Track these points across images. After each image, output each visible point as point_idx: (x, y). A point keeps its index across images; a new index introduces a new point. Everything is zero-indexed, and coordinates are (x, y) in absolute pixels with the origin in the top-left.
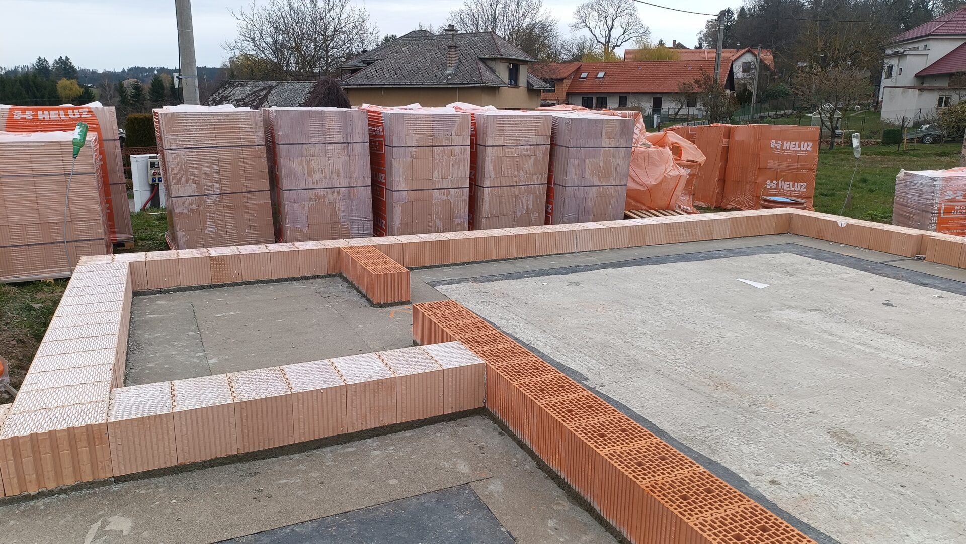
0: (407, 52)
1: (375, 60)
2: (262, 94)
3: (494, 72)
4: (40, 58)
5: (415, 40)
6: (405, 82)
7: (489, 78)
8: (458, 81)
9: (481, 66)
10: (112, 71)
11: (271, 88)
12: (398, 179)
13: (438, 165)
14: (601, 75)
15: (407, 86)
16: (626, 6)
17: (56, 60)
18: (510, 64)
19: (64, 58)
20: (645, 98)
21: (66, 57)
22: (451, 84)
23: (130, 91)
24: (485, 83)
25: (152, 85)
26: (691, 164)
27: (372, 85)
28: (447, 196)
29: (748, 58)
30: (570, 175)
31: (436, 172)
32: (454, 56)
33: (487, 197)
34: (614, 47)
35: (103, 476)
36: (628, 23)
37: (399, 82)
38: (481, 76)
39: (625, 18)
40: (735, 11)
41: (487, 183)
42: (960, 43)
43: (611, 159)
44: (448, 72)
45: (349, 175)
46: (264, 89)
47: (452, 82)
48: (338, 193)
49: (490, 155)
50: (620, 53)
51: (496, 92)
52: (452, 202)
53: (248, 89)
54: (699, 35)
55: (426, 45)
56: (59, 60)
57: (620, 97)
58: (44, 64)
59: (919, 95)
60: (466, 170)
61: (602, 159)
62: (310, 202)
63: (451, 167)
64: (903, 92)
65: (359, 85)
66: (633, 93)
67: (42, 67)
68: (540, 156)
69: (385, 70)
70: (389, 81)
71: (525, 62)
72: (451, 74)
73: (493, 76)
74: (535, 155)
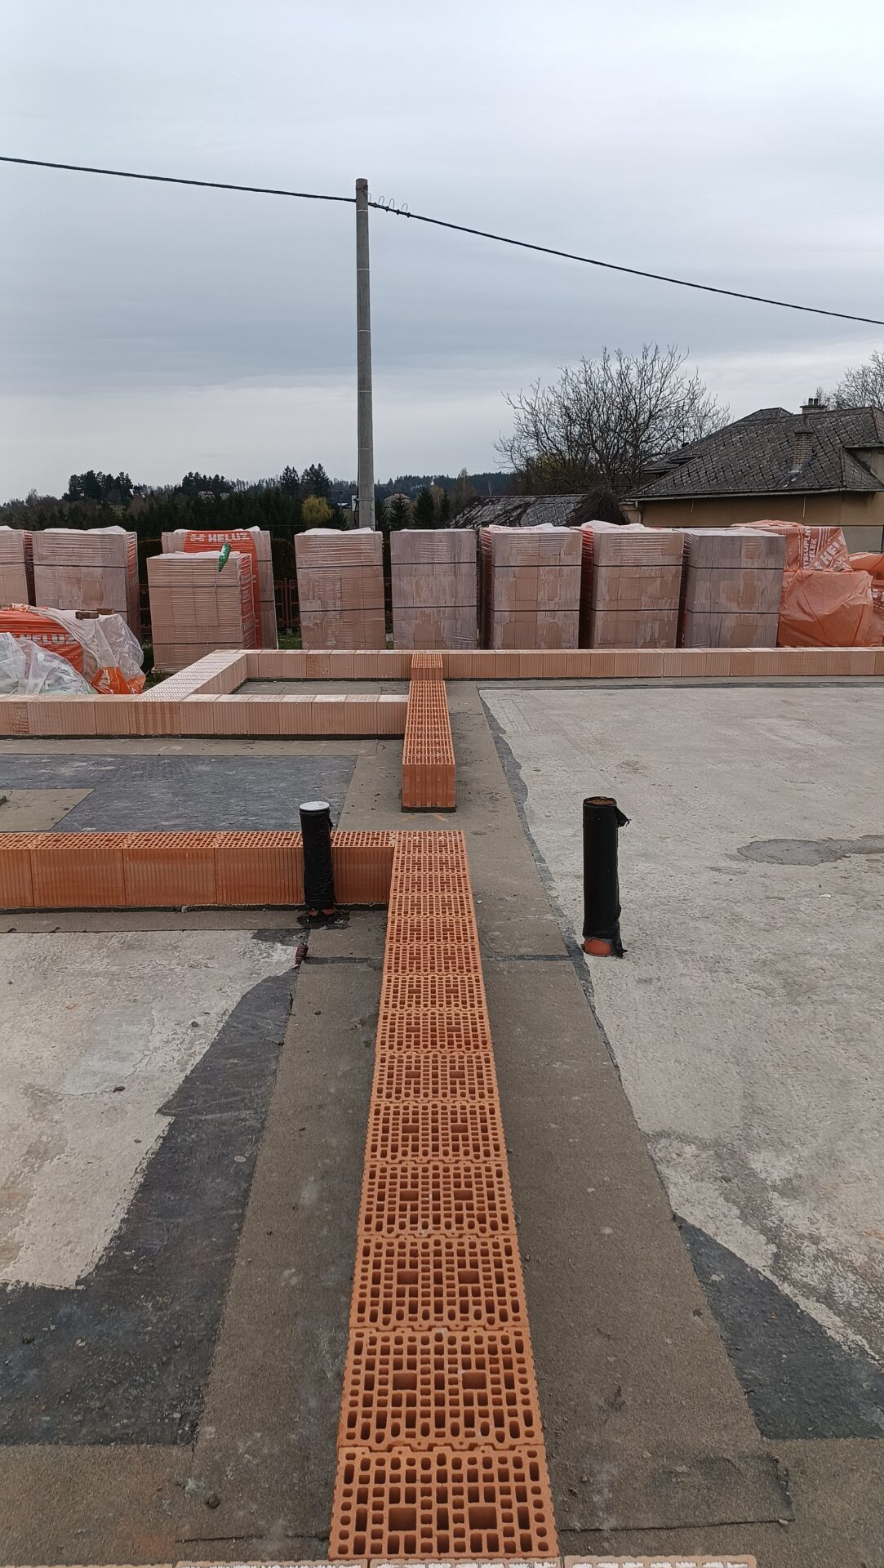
0: (739, 444)
1: (690, 459)
2: (515, 514)
3: (867, 468)
4: (288, 468)
5: (756, 425)
6: (725, 489)
7: (854, 478)
9: (848, 461)
11: (528, 505)
12: (500, 599)
13: (544, 585)
15: (728, 495)
17: (306, 470)
19: (316, 467)
21: (320, 465)
22: (794, 490)
23: (390, 512)
24: (846, 487)
25: (421, 503)
27: (679, 495)
28: (554, 619)
30: (700, 600)
31: (541, 594)
32: (805, 446)
33: (600, 620)
35: (177, 732)
37: (717, 489)
38: (842, 477)
41: (600, 606)
43: (755, 582)
44: (793, 471)
45: (455, 594)
46: (523, 505)
47: (797, 487)
48: (444, 612)
49: (603, 576)
51: (870, 498)
52: (560, 625)
53: (499, 507)
55: (769, 431)
56: (311, 469)
58: (293, 475)
60: (577, 593)
61: (742, 582)
62: (416, 619)
63: (559, 589)
65: (661, 496)
67: (290, 480)
68: (669, 577)
69: (702, 473)
70: (706, 488)
72: (796, 475)
73: (865, 475)
74: (662, 577)
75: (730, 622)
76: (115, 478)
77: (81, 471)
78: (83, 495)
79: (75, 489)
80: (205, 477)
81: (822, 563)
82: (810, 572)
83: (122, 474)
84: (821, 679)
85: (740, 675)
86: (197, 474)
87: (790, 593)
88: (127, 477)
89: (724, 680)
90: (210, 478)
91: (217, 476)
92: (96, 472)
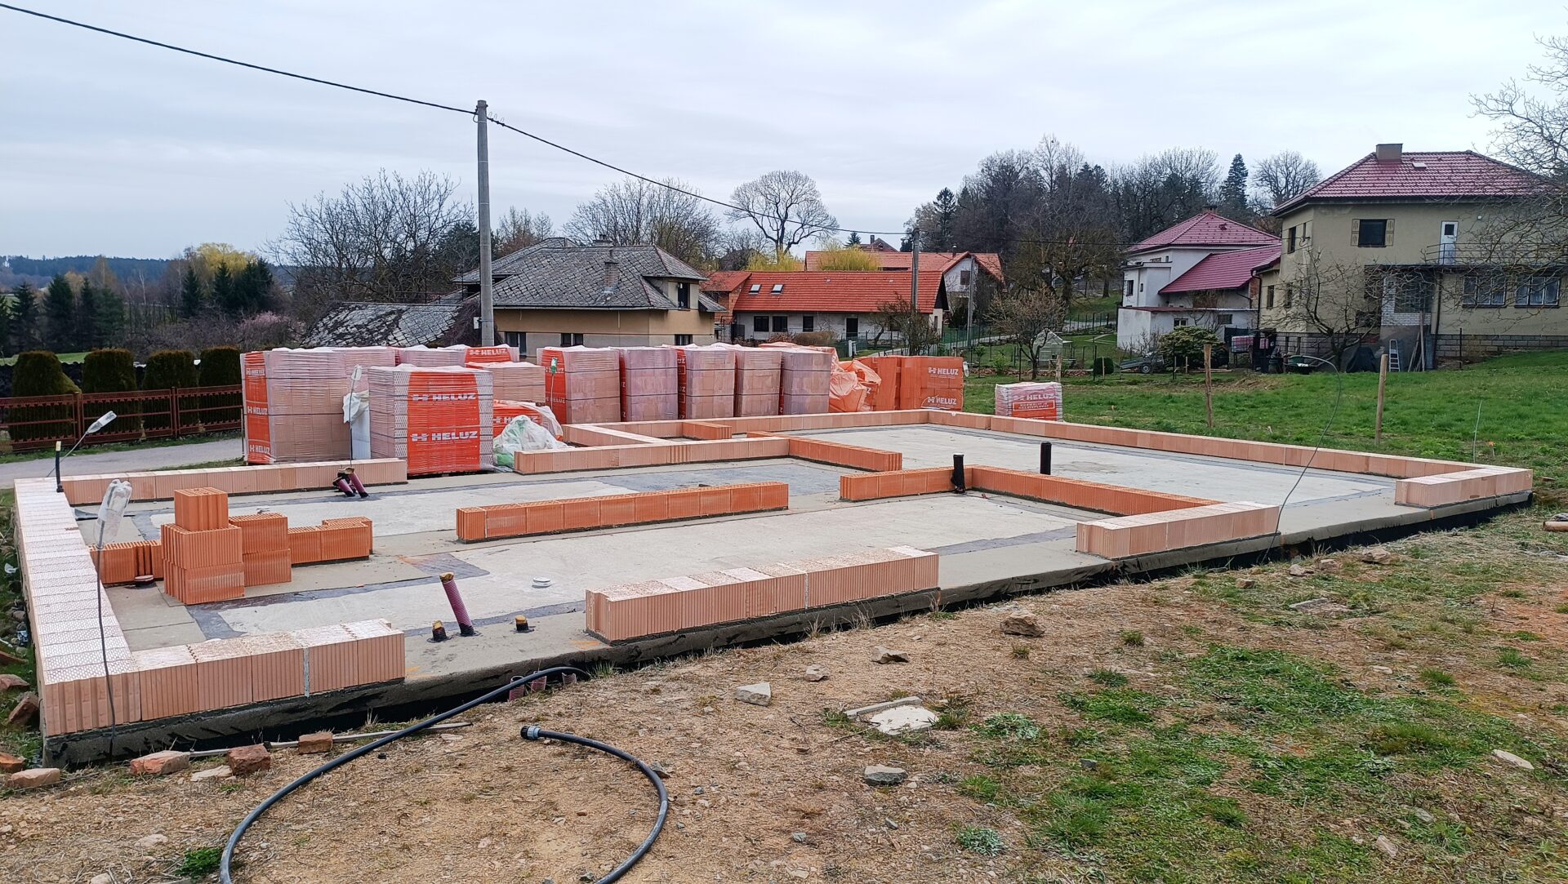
1: (506, 275)
2: (389, 319)
3: (662, 293)
5: (558, 252)
6: (549, 302)
7: (656, 299)
8: (619, 303)
9: (647, 286)
11: (401, 312)
12: (695, 389)
13: (717, 381)
14: (778, 288)
15: (554, 308)
16: (805, 189)
18: (679, 283)
20: (837, 319)
22: (610, 307)
24: (650, 306)
26: (872, 385)
27: (507, 306)
28: (720, 400)
29: (967, 265)
30: (795, 388)
31: (715, 386)
32: (613, 273)
34: (789, 245)
36: (808, 212)
37: (542, 302)
38: (648, 298)
39: (803, 206)
40: (954, 193)
41: (744, 392)
42: (1206, 255)
43: (819, 379)
44: (605, 292)
45: (666, 387)
46: (392, 313)
47: (612, 304)
48: (660, 398)
49: (746, 376)
50: (798, 252)
52: (724, 404)
53: (369, 313)
54: (907, 227)
55: (573, 258)
57: (804, 318)
59: (1152, 318)
61: (813, 378)
62: (644, 403)
63: (724, 383)
64: (1137, 313)
65: (496, 305)
66: (820, 312)
68: (775, 376)
69: (523, 288)
70: (530, 301)
71: (696, 281)
72: (609, 295)
73: (660, 296)
74: (772, 376)
75: (808, 400)
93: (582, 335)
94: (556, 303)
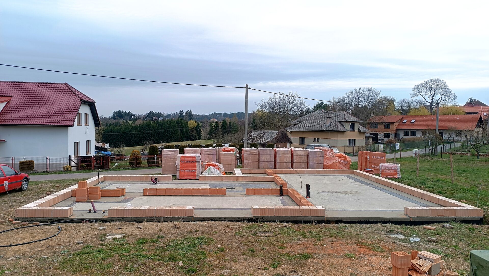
1: (302, 121)
2: (262, 135)
4: (181, 111)
5: (317, 114)
7: (341, 128)
8: (329, 129)
9: (339, 124)
10: (205, 114)
11: (265, 133)
12: (278, 160)
13: (285, 158)
14: (413, 121)
15: (311, 131)
16: (442, 84)
17: (186, 111)
18: (350, 123)
19: (189, 110)
22: (327, 130)
23: (214, 125)
24: (339, 130)
25: (223, 123)
27: (300, 130)
30: (310, 161)
31: (285, 160)
32: (329, 120)
33: (294, 164)
35: (243, 181)
36: (444, 92)
37: (309, 129)
38: (338, 128)
39: (441, 90)
41: (294, 162)
43: (319, 159)
45: (270, 159)
46: (263, 133)
48: (268, 163)
49: (295, 157)
51: (344, 133)
52: (288, 165)
53: (258, 133)
55: (320, 116)
57: (423, 131)
61: (317, 158)
62: (264, 163)
63: (287, 159)
65: (295, 130)
66: (428, 129)
67: (181, 114)
69: (305, 125)
70: (306, 129)
71: (357, 122)
72: (327, 127)
73: (343, 127)
74: (304, 157)
75: (315, 165)
76: (127, 112)
77: (117, 110)
78: (117, 117)
79: (114, 115)
80: (155, 113)
81: (330, 155)
82: (328, 157)
83: (129, 111)
84: (330, 174)
85: (318, 173)
86: (153, 112)
87: (325, 160)
88: (131, 112)
89: (315, 174)
90: (157, 113)
91: (159, 112)
92: (121, 111)
93: (319, 139)
94: (312, 129)
